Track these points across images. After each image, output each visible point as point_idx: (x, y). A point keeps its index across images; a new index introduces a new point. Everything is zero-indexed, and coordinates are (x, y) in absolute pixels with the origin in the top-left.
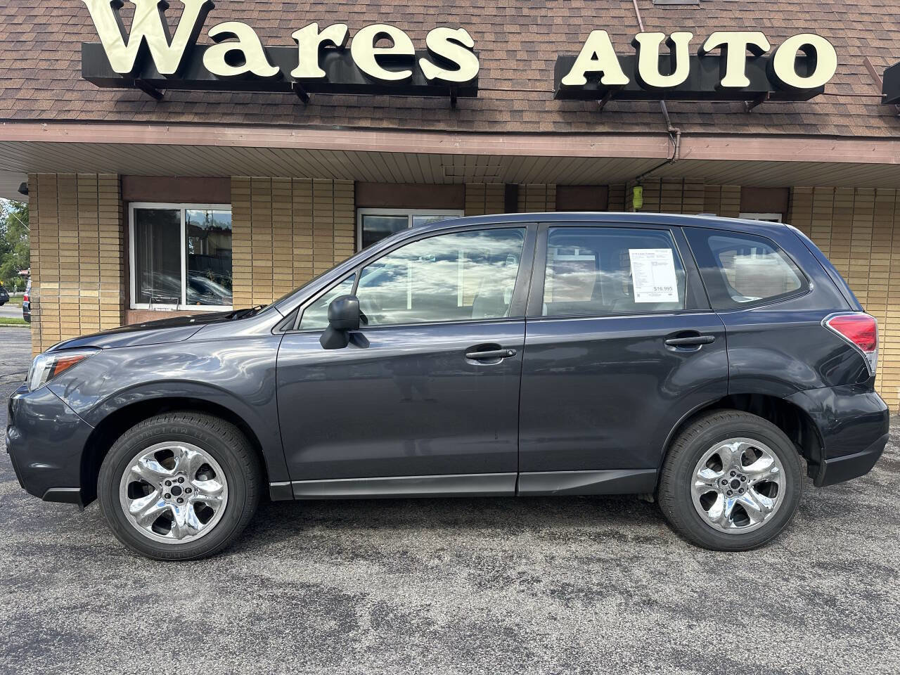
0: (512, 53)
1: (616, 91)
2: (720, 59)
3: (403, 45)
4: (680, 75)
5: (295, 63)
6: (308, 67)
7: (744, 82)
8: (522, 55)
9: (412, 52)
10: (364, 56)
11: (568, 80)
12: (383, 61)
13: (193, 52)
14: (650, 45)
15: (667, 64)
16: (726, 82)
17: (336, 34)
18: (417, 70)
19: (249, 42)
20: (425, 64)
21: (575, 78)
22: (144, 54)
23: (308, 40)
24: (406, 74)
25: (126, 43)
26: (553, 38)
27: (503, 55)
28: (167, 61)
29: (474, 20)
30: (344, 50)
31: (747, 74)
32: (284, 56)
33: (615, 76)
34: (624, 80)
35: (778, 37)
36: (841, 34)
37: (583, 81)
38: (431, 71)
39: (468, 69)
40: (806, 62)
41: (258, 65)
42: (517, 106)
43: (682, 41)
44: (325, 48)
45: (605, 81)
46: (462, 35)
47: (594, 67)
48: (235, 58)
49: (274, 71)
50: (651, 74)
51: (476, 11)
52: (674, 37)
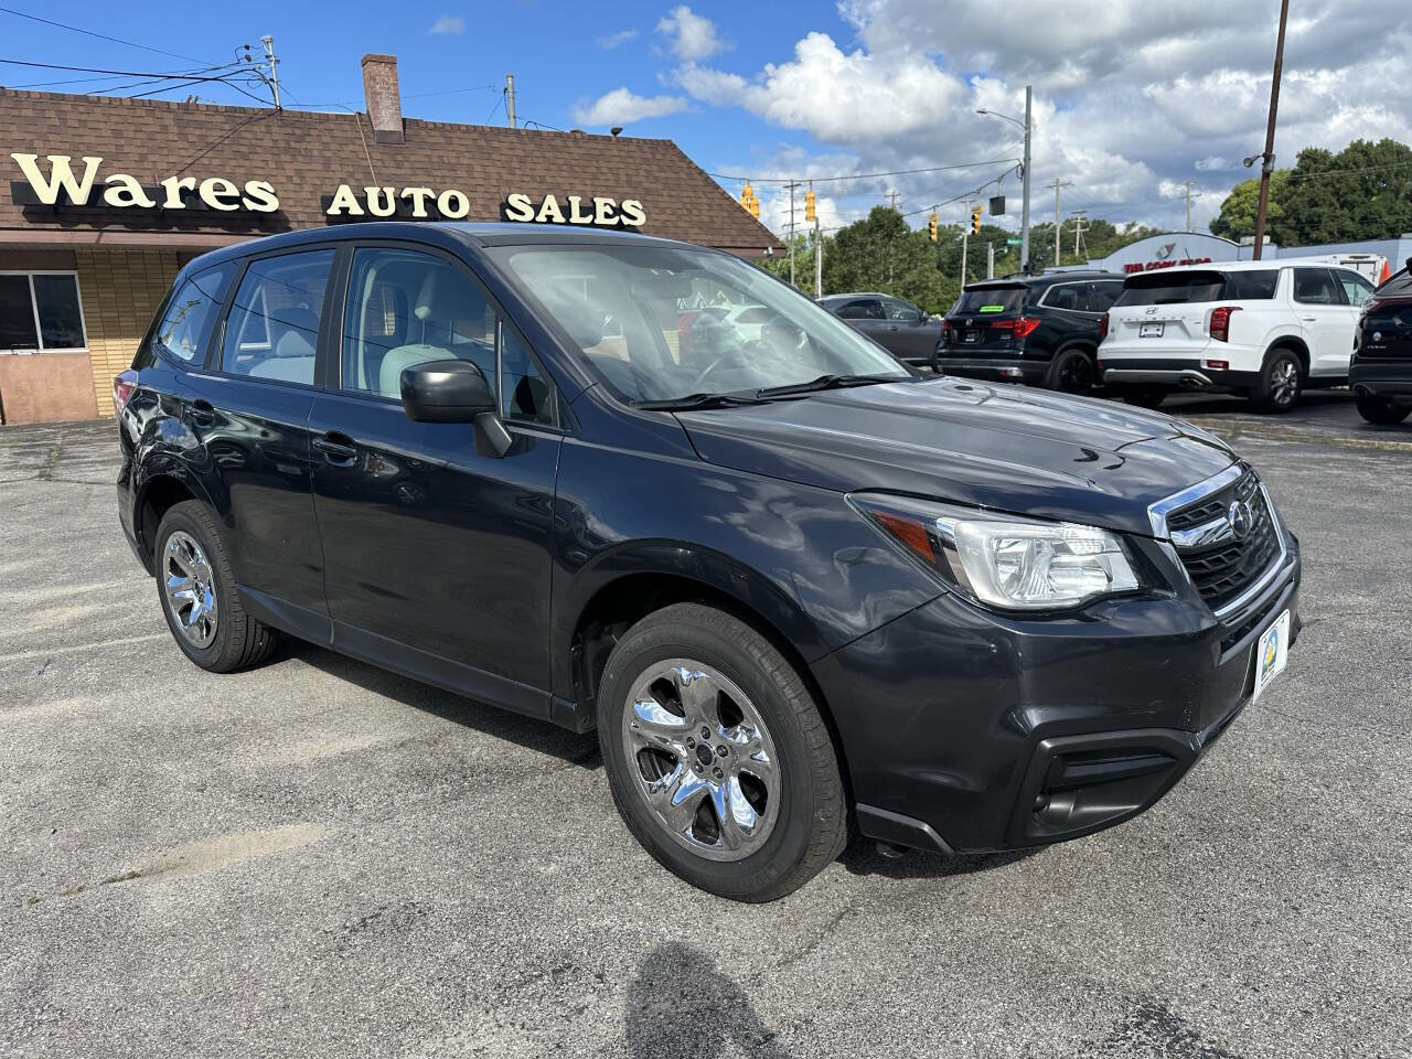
0: (290, 178)
1: (355, 218)
2: (410, 201)
3: (232, 191)
4: (391, 210)
5: (165, 199)
6: (174, 202)
7: (425, 214)
8: (296, 180)
9: (238, 194)
10: (208, 195)
11: (331, 211)
12: (221, 199)
13: (97, 190)
14: (373, 194)
15: (383, 203)
16: (415, 214)
17: (190, 183)
18: (242, 204)
19: (134, 186)
20: (245, 200)
21: (334, 210)
22: (62, 191)
23: (172, 186)
24: (236, 207)
25: (49, 185)
26: (313, 166)
27: (284, 180)
28: (79, 196)
29: (259, 150)
30: (196, 192)
31: (425, 209)
32: (158, 193)
33: (356, 210)
34: (361, 212)
35: (438, 192)
36: (488, 169)
37: (339, 212)
38: (250, 205)
39: (272, 205)
40: (454, 204)
41: (141, 199)
42: (301, 218)
43: (390, 192)
44: (184, 192)
45: (350, 212)
46: (266, 185)
47: (344, 205)
48: (125, 196)
49: (152, 204)
50: (374, 208)
51: (259, 143)
52: (384, 189)
